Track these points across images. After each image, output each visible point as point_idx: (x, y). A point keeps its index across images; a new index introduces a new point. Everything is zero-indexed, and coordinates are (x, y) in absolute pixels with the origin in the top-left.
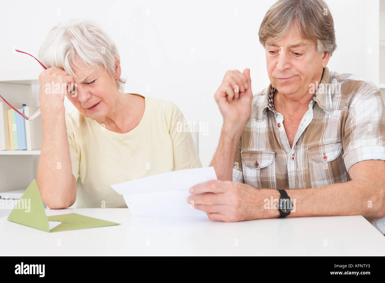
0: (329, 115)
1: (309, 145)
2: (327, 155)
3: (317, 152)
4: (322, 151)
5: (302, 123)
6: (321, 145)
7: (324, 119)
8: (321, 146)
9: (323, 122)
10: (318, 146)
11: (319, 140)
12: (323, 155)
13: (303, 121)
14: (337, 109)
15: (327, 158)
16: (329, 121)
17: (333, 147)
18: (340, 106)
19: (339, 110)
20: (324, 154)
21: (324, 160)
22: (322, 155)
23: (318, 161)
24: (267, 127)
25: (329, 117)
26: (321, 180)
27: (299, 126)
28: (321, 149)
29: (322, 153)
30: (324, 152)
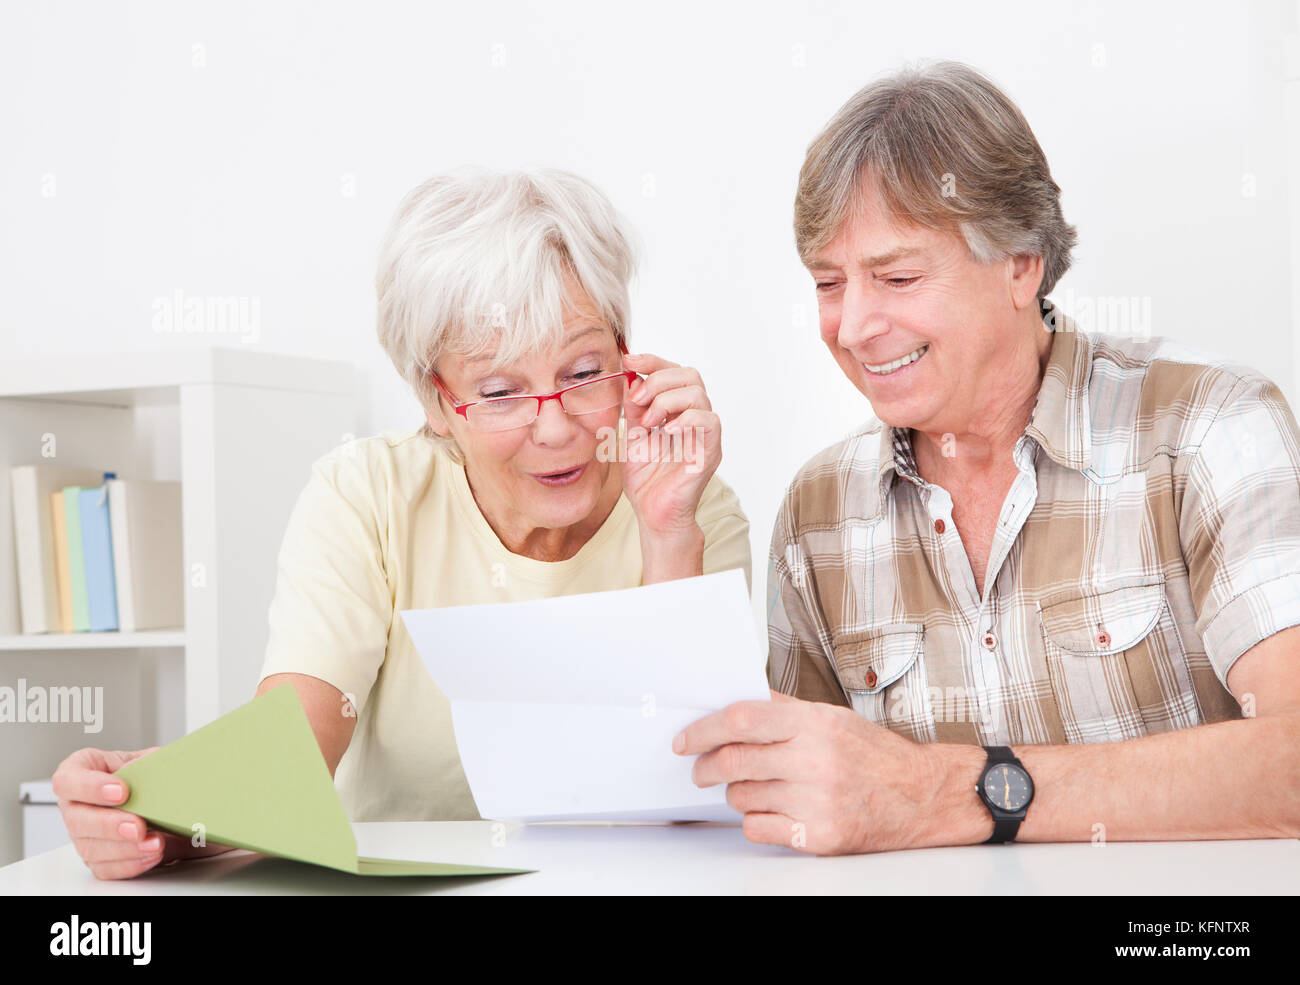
0: (1104, 489)
1: (1040, 595)
2: (1109, 628)
3: (1075, 619)
4: (1090, 614)
6: (1087, 594)
7: (1088, 501)
8: (1089, 599)
9: (1084, 512)
10: (1076, 598)
11: (1077, 575)
12: (1095, 628)
14: (1131, 469)
15: (1110, 642)
16: (1103, 511)
17: (1127, 601)
18: (1139, 461)
19: (1140, 471)
20: (1099, 625)
21: (1099, 649)
22: (1092, 631)
23: (1080, 653)
25: (1103, 497)
26: (1093, 717)
28: (1087, 608)
29: (1093, 624)
30: (1099, 618)
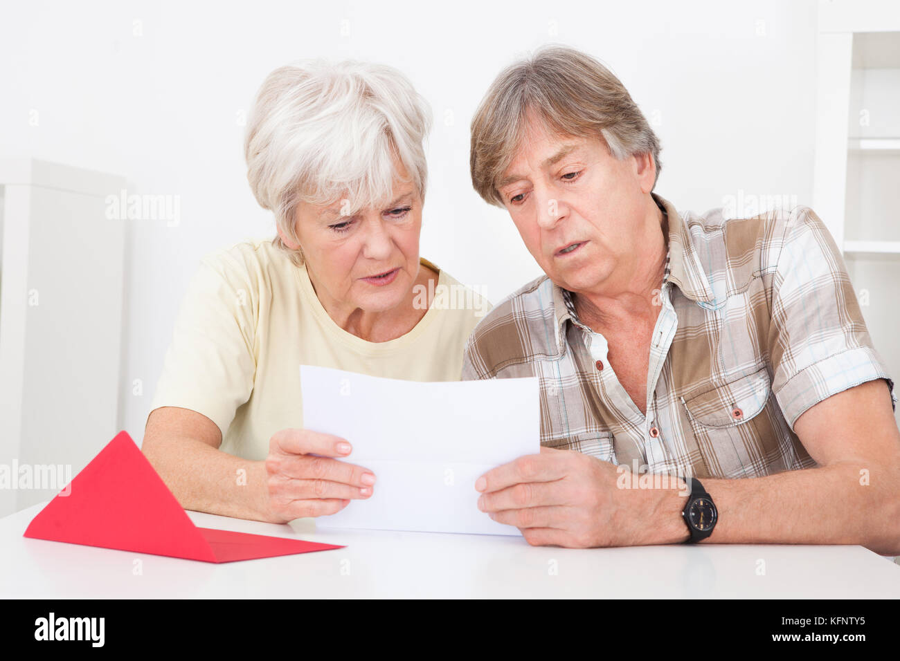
0: (718, 312)
1: (689, 390)
2: (740, 405)
3: (713, 404)
4: (725, 399)
5: (656, 343)
6: (719, 385)
7: (708, 322)
8: (721, 389)
9: (707, 330)
10: (710, 391)
11: (708, 374)
12: (730, 408)
13: (658, 338)
14: (732, 293)
15: (742, 414)
16: (719, 327)
17: (751, 385)
18: (737, 286)
19: (739, 293)
20: (733, 404)
21: (736, 420)
22: (728, 410)
23: (721, 426)
24: (577, 373)
25: (719, 318)
26: (737, 468)
27: (651, 351)
28: (721, 395)
29: (728, 404)
30: (732, 400)
